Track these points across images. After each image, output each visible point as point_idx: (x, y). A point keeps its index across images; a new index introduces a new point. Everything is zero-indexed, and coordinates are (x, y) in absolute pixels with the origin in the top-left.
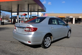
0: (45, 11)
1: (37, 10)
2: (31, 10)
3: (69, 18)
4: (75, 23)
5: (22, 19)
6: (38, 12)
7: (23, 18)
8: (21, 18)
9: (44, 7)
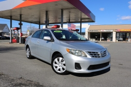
0: (93, 22)
1: (80, 20)
2: (69, 20)
6: (81, 22)
9: (90, 14)
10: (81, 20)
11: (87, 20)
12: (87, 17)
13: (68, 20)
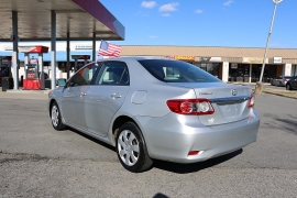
0: (120, 39)
1: (91, 35)
2: (68, 34)
3: (208, 62)
4: (230, 80)
5: (30, 66)
6: (94, 39)
7: (32, 62)
8: (26, 63)
9: (114, 24)
10: (94, 34)
11: (107, 36)
12: (107, 29)
13: (65, 35)
